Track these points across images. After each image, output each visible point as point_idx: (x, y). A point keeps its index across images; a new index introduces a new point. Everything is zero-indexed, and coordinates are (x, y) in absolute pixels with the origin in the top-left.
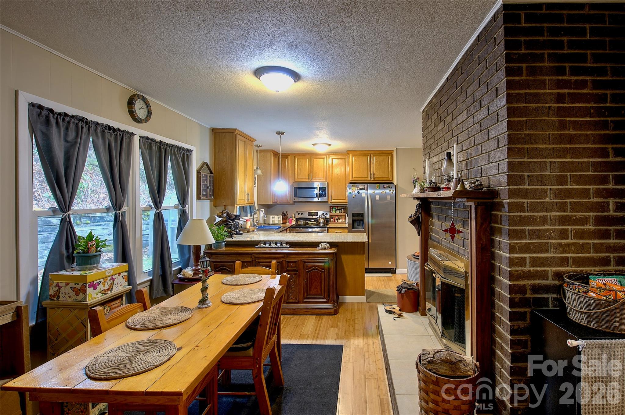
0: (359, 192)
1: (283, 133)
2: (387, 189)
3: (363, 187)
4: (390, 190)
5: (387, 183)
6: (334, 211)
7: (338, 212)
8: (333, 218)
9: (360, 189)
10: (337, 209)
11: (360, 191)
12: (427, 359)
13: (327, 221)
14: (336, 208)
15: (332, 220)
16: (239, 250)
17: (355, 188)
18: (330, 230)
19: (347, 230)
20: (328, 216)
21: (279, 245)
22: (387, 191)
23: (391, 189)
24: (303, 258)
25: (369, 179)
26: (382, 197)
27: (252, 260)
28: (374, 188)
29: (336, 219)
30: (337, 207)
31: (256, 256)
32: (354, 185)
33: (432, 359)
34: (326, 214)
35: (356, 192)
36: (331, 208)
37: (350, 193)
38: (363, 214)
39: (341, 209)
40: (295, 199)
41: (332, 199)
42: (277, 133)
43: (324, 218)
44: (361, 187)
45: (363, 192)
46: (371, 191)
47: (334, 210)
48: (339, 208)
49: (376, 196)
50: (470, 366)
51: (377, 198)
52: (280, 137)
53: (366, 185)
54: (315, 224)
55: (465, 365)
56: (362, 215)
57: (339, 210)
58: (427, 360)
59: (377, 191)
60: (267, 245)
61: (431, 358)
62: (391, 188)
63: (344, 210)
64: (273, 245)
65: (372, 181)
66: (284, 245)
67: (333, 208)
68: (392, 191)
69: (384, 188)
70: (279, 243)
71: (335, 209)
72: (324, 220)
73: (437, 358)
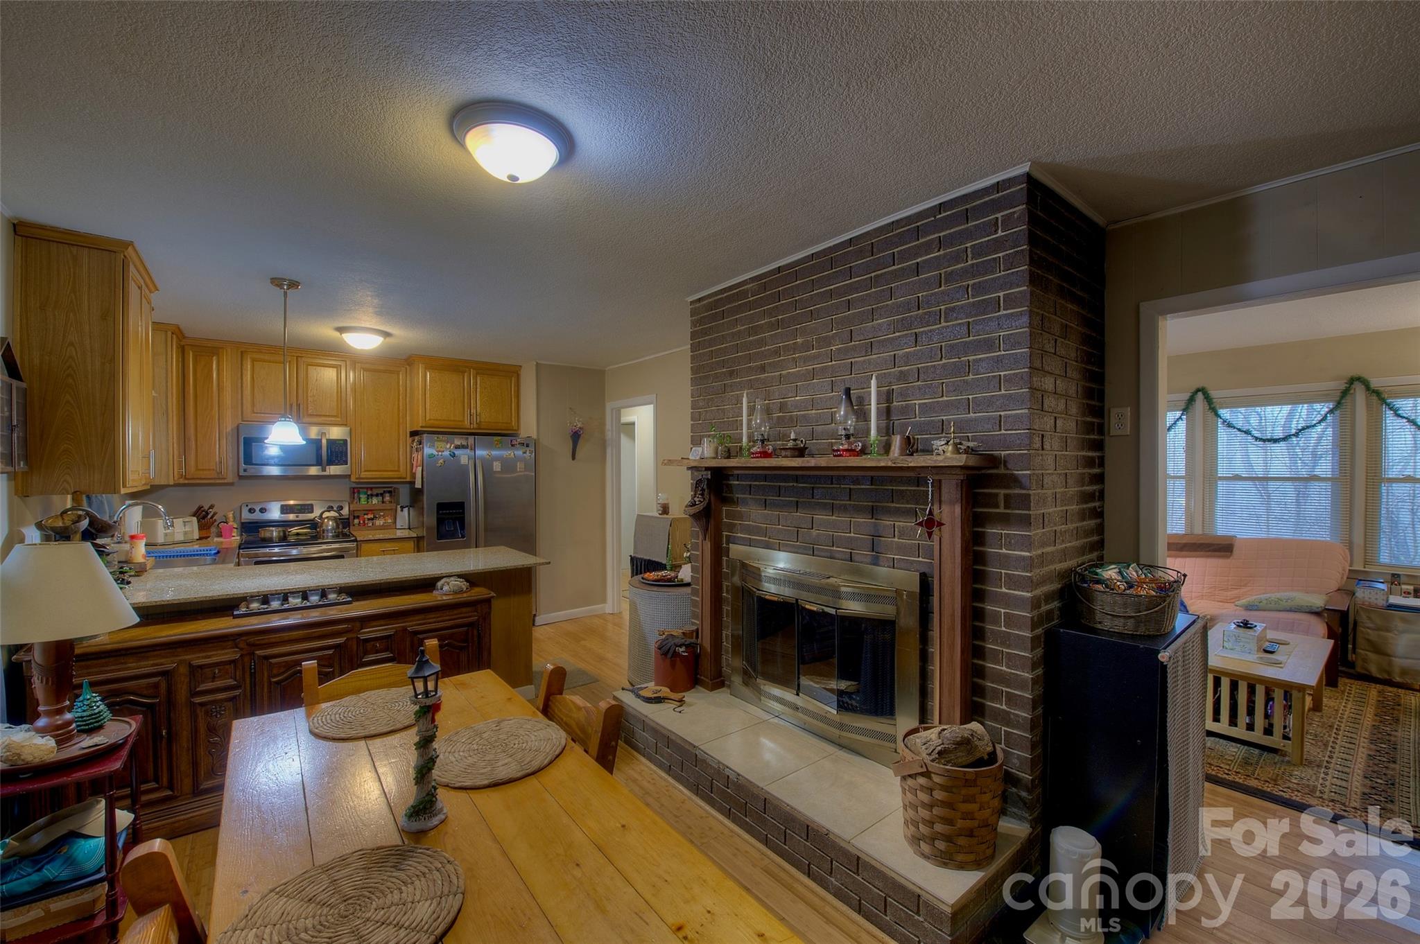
0: (454, 454)
1: (293, 284)
2: (517, 449)
3: (464, 443)
4: (524, 450)
5: (504, 434)
6: (362, 500)
7: (375, 501)
8: (358, 517)
9: (457, 447)
10: (372, 495)
11: (457, 452)
12: (934, 749)
13: (344, 524)
14: (369, 493)
15: (356, 521)
16: (171, 633)
17: (443, 444)
18: (365, 547)
19: (411, 545)
20: (345, 512)
21: (314, 599)
22: (519, 453)
23: (528, 449)
24: (407, 624)
25: (467, 423)
26: (508, 465)
27: (241, 656)
28: (490, 446)
29: (369, 519)
30: (371, 489)
31: (252, 640)
32: (441, 436)
33: (942, 746)
34: (341, 508)
35: (447, 453)
36: (355, 492)
37: (431, 456)
38: (463, 503)
39: (382, 494)
40: (245, 470)
41: (363, 470)
42: (277, 282)
43: (335, 519)
44: (459, 443)
45: (464, 457)
46: (480, 453)
47: (363, 497)
48: (375, 492)
49: (495, 464)
50: (986, 738)
51: (497, 466)
52: (285, 294)
53: (471, 439)
54: (305, 534)
55: (980, 740)
56: (460, 506)
57: (377, 495)
58: (936, 751)
59: (495, 453)
60: (275, 605)
61: (939, 746)
62: (527, 446)
63: (391, 496)
64: (295, 601)
65: (473, 429)
66: (332, 596)
67: (359, 492)
68: (528, 452)
69: (512, 445)
70: (317, 594)
71: (366, 493)
72: (336, 522)
73: (948, 742)
